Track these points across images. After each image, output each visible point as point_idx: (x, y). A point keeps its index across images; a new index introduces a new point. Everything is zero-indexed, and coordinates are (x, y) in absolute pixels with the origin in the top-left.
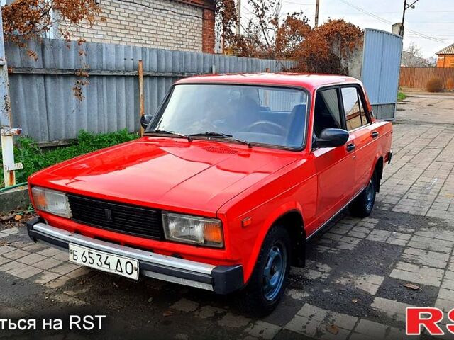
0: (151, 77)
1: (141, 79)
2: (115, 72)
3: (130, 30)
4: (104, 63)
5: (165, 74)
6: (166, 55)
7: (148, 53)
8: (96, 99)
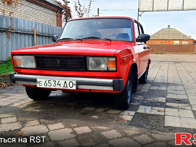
0: (39, 36)
1: (35, 36)
2: (24, 31)
3: (26, 18)
4: (19, 27)
5: (45, 35)
6: (45, 26)
7: (38, 25)
8: (15, 43)
